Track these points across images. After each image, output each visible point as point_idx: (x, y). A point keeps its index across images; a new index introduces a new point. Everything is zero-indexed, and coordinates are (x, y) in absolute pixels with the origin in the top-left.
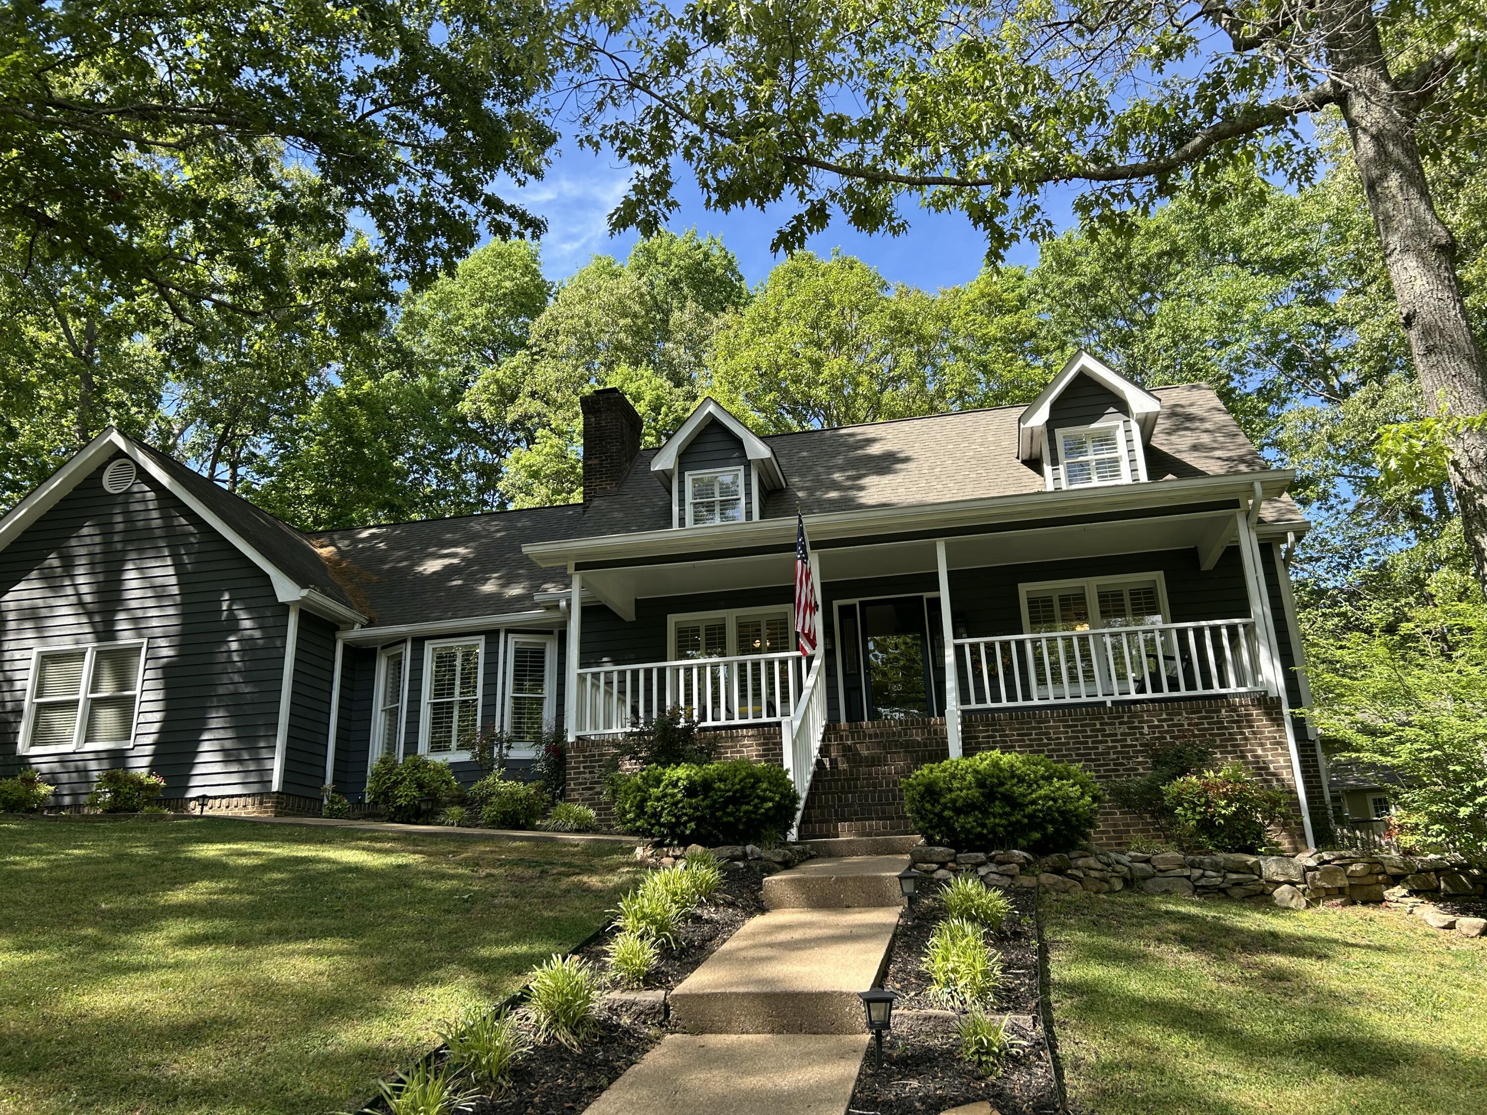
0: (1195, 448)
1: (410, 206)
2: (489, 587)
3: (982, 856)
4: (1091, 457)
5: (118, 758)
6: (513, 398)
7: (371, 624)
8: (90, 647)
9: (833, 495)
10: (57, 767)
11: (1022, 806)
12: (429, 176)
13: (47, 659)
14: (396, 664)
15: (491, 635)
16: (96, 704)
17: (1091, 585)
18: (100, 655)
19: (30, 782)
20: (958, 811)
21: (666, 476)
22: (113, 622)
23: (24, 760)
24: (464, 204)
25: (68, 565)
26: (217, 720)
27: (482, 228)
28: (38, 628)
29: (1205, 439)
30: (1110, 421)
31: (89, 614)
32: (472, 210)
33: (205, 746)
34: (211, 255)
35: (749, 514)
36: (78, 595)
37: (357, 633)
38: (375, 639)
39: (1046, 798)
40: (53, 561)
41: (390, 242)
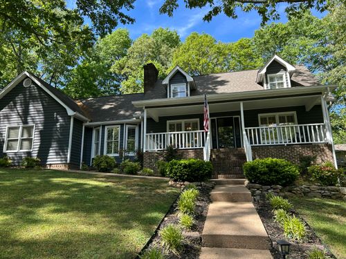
0: (302, 80)
1: (100, 16)
2: (122, 112)
3: (269, 187)
4: (276, 82)
5: (29, 154)
6: (123, 68)
7: (91, 121)
8: (21, 125)
9: (210, 91)
10: (14, 156)
11: (280, 173)
12: (105, 8)
13: (10, 129)
14: (98, 131)
15: (122, 125)
16: (23, 140)
17: (277, 115)
18: (23, 128)
19: (7, 159)
20: (261, 174)
21: (166, 85)
22: (27, 120)
23: (5, 154)
24: (114, 15)
25: (15, 105)
26: (54, 145)
27: (119, 21)
28: (8, 121)
29: (305, 78)
30: (282, 73)
31: (21, 117)
32: (116, 16)
33: (51, 151)
34: (49, 28)
35: (187, 95)
36: (18, 112)
37: (88, 124)
38: (92, 125)
39: (287, 171)
40: (12, 103)
41: (95, 25)
